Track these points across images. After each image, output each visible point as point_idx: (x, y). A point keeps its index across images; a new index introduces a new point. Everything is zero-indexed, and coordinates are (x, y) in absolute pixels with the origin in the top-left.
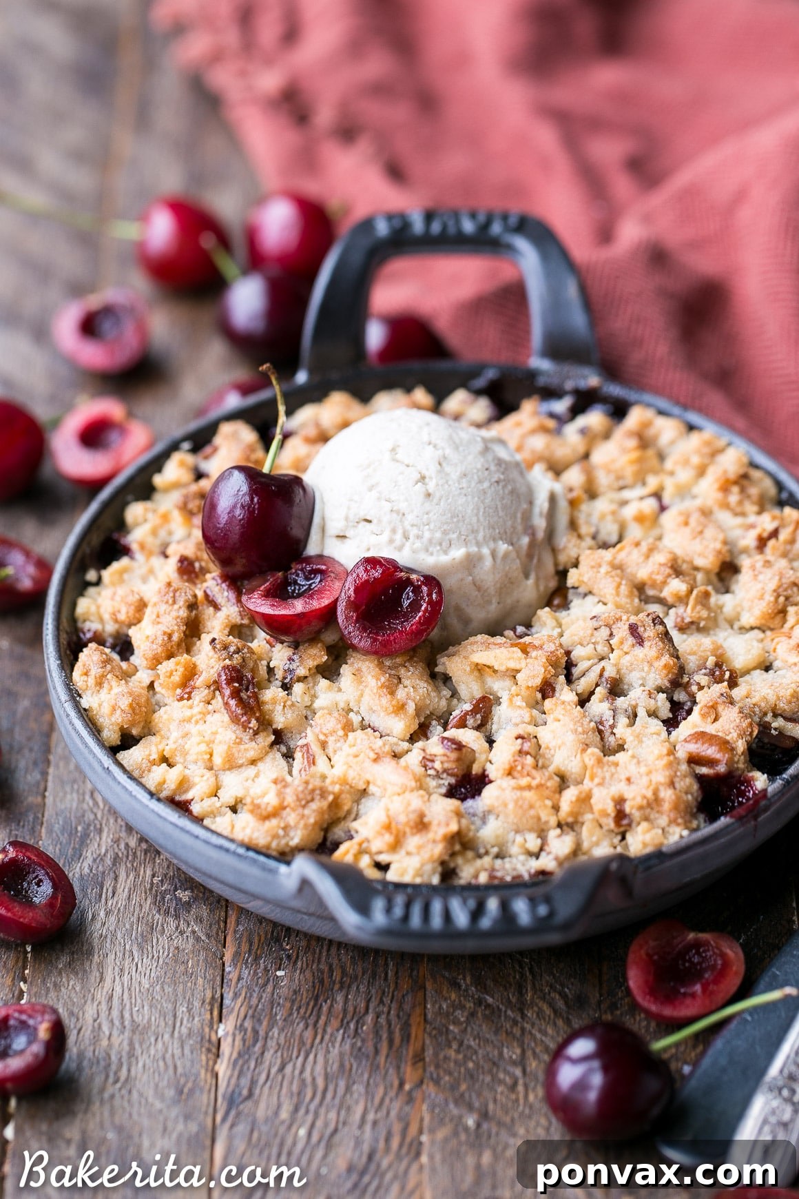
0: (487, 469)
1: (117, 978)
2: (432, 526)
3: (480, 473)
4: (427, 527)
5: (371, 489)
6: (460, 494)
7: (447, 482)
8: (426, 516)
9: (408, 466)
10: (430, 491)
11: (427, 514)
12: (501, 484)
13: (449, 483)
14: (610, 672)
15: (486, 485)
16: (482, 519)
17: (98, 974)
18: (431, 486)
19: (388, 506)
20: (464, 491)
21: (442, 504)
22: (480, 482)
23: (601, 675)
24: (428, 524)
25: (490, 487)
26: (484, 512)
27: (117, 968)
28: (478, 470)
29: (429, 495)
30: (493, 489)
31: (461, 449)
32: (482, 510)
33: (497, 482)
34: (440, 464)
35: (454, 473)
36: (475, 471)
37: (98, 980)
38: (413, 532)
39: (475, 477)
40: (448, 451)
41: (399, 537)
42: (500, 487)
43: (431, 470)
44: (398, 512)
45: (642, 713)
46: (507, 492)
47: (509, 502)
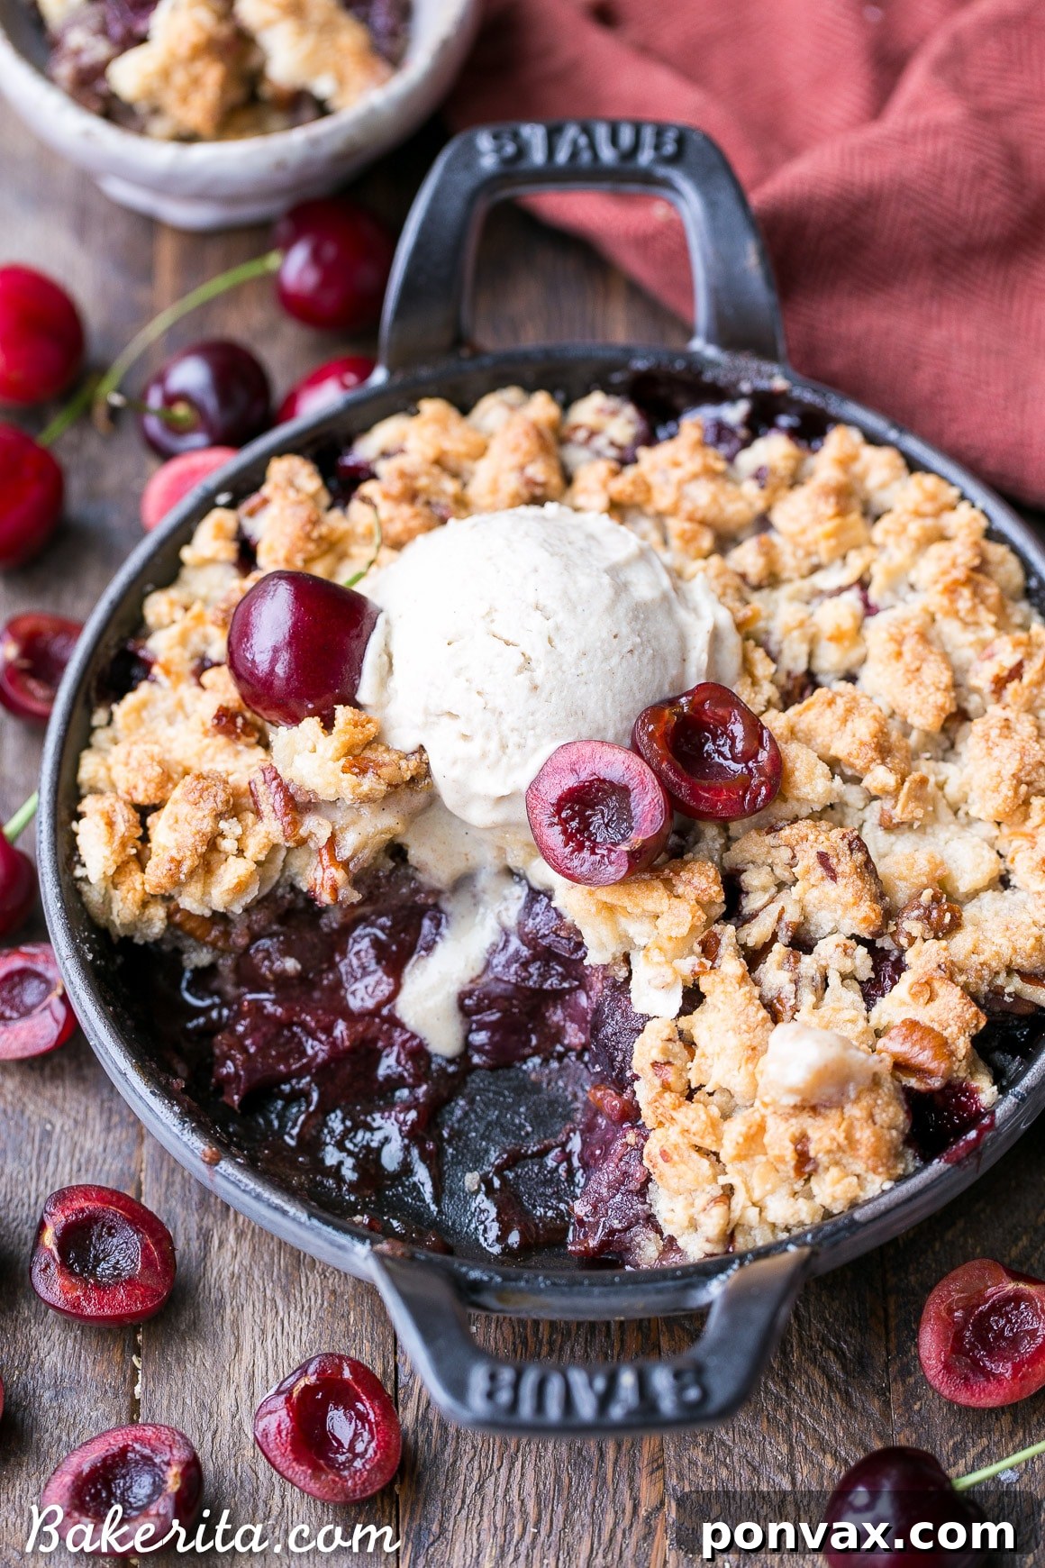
0: (615, 637)
1: (258, 1345)
2: (538, 730)
3: (606, 646)
4: (532, 732)
5: (458, 673)
6: (579, 682)
7: (560, 667)
8: (531, 718)
9: (507, 644)
10: (538, 681)
11: (533, 714)
12: (636, 653)
13: (564, 668)
14: (792, 915)
15: (615, 660)
16: (610, 712)
17: (233, 1341)
18: (539, 674)
19: (480, 701)
20: (583, 678)
21: (554, 699)
22: (606, 658)
23: (780, 919)
24: (533, 729)
25: (620, 664)
26: (614, 701)
27: (256, 1329)
28: (603, 641)
29: (536, 688)
30: (625, 664)
31: (579, 609)
32: (609, 699)
33: (631, 651)
34: (550, 641)
35: (568, 650)
36: (599, 644)
37: (234, 1350)
38: (513, 739)
39: (600, 654)
40: (561, 617)
41: (493, 746)
42: (636, 658)
43: (538, 650)
44: (493, 711)
45: (834, 980)
46: (645, 660)
47: (650, 676)
